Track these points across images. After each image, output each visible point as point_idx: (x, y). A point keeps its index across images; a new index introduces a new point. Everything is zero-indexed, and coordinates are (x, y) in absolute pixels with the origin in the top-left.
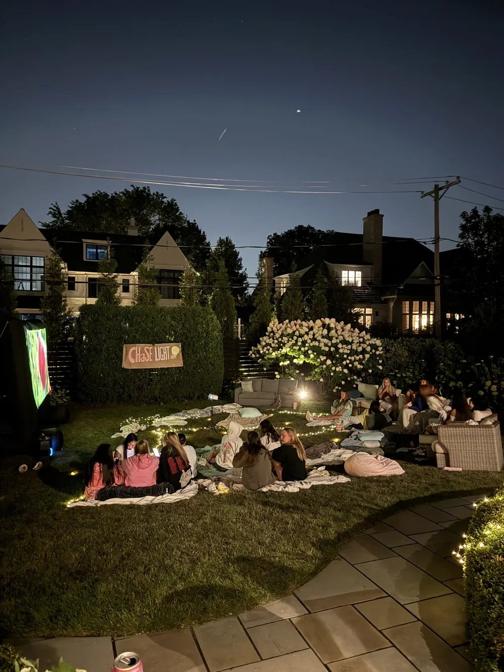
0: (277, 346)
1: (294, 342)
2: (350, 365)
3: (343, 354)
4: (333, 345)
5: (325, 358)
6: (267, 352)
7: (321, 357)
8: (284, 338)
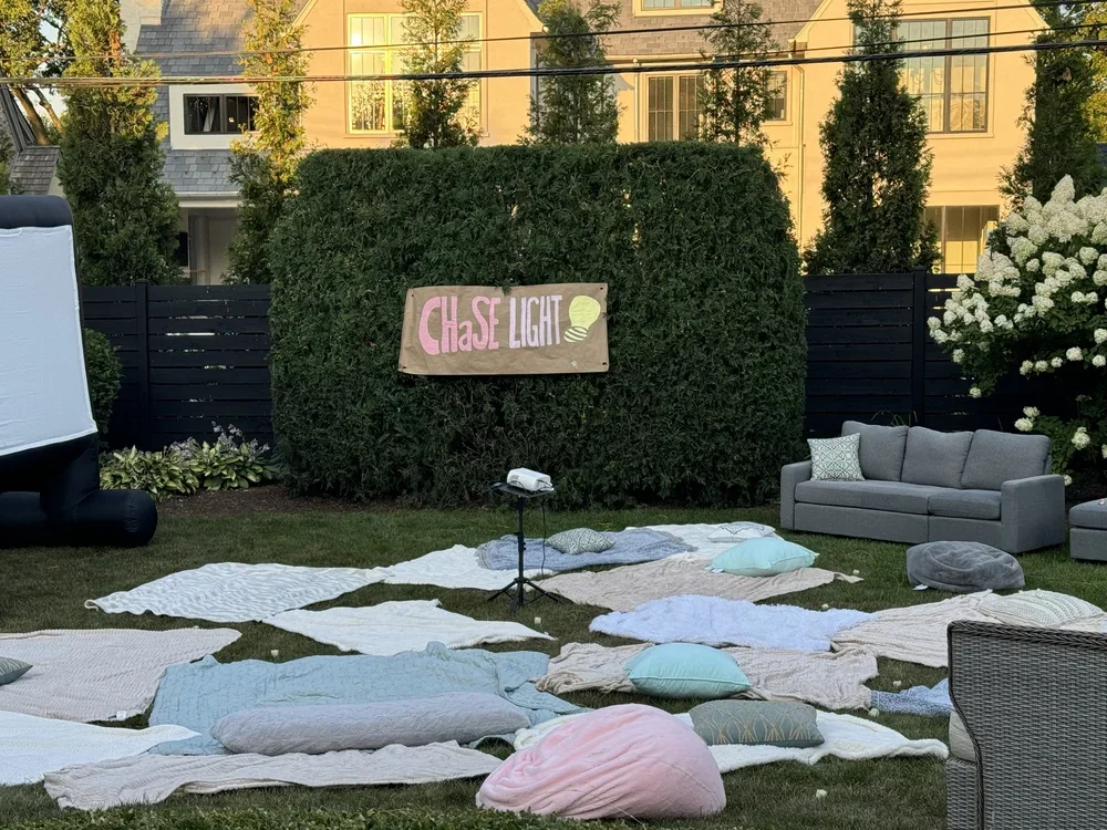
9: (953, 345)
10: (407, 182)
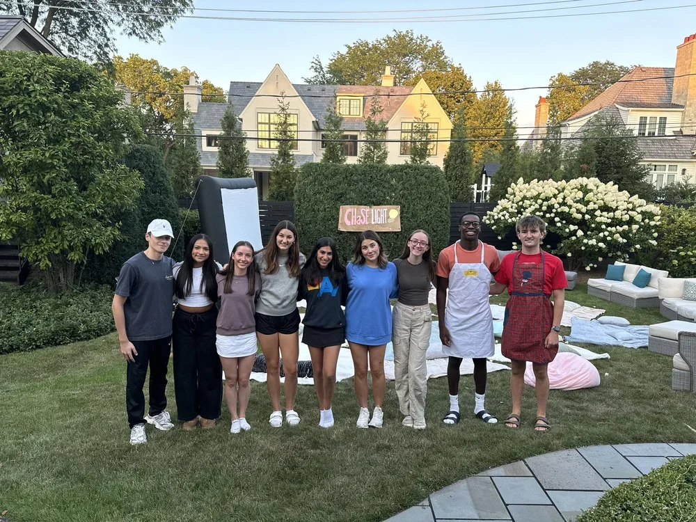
0: (516, 211)
1: (538, 207)
2: (609, 238)
3: (601, 223)
4: (588, 212)
5: (576, 227)
6: (502, 218)
7: (571, 226)
8: (525, 201)
9: (493, 225)
10: (337, 174)
